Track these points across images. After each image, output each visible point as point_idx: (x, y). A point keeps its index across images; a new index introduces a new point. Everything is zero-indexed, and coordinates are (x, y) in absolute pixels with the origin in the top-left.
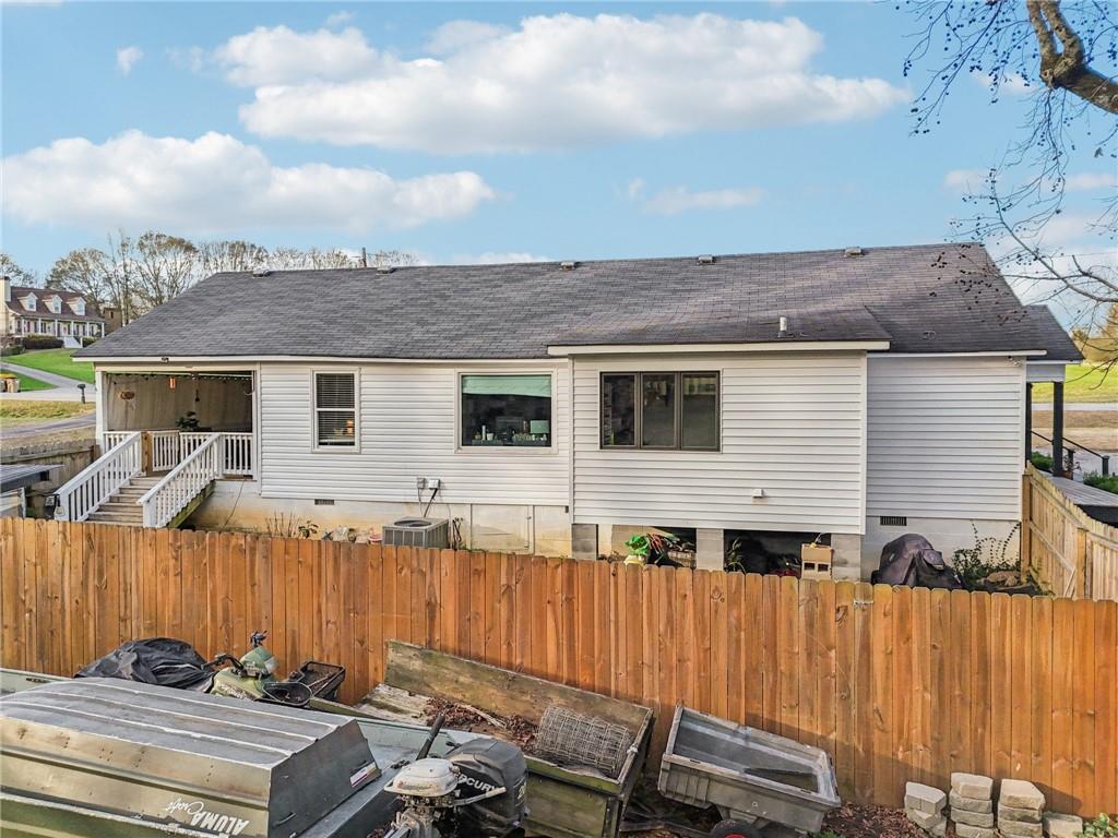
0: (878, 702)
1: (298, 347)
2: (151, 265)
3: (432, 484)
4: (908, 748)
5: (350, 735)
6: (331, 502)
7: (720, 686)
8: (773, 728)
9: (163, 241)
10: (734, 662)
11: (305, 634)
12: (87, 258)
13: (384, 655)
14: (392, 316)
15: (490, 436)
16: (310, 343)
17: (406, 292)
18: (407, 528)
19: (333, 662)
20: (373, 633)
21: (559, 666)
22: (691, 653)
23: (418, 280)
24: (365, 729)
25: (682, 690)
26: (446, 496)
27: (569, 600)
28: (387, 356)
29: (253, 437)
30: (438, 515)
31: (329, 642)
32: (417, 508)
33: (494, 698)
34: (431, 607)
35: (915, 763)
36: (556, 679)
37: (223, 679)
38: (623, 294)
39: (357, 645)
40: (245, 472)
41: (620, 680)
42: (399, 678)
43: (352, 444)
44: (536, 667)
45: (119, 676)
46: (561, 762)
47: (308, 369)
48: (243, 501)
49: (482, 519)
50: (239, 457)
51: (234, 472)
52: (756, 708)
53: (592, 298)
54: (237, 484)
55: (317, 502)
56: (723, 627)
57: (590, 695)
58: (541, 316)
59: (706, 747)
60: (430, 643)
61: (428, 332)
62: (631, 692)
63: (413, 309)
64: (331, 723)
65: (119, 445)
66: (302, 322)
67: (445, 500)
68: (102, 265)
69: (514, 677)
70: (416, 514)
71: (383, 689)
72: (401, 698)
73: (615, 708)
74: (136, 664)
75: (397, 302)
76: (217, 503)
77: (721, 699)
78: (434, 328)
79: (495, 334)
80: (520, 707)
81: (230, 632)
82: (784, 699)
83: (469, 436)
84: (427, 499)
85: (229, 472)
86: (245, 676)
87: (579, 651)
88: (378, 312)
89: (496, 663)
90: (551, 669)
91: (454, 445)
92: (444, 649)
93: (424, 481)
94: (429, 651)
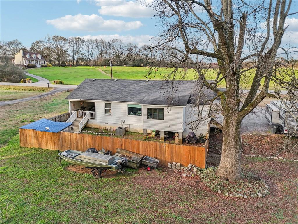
0: (166, 155)
1: (102, 99)
2: (56, 44)
3: (123, 121)
4: (169, 160)
5: (114, 158)
6: (108, 123)
7: (151, 154)
8: (156, 158)
9: (59, 38)
10: (152, 151)
11: (107, 147)
12: (40, 42)
13: (116, 150)
14: (117, 92)
15: (132, 114)
16: (104, 98)
17: (119, 86)
18: (119, 129)
19: (111, 150)
20: (115, 148)
21: (135, 151)
22: (148, 150)
23: (121, 83)
24: (115, 157)
25: (147, 154)
26: (125, 123)
27: (136, 144)
28: (116, 100)
29: (95, 112)
30: (124, 126)
31: (110, 148)
32: (121, 125)
33: (128, 154)
34: (121, 145)
35: (170, 162)
36: (135, 153)
37: (100, 152)
38: (154, 88)
39: (113, 149)
40: (94, 118)
41: (141, 153)
42: (118, 152)
43: (111, 114)
44: (133, 151)
45: (89, 152)
46: (134, 161)
47: (104, 102)
48: (94, 123)
49: (131, 127)
50: (92, 115)
51: (92, 118)
52: (155, 156)
53: (150, 89)
54: (92, 120)
55: (105, 123)
56: (151, 147)
57: (137, 154)
58: (141, 93)
59: (148, 160)
60: (121, 148)
61: (122, 96)
62: (142, 154)
63: (120, 90)
64: (112, 157)
65: (74, 113)
66: (102, 93)
67: (125, 124)
68: (44, 44)
69: (130, 152)
70: (121, 126)
71: (116, 153)
72: (118, 154)
73: (140, 156)
74: (91, 151)
75: (117, 89)
76: (89, 123)
77: (151, 155)
78: (123, 95)
79: (133, 97)
80: (130, 156)
81: (99, 147)
82: (158, 155)
83: (129, 114)
84: (122, 123)
85: (91, 118)
86: (102, 152)
87: (137, 150)
88: (115, 91)
89: (128, 151)
90: (134, 152)
91: (126, 115)
92: (123, 149)
93: (122, 121)
94: (121, 149)
